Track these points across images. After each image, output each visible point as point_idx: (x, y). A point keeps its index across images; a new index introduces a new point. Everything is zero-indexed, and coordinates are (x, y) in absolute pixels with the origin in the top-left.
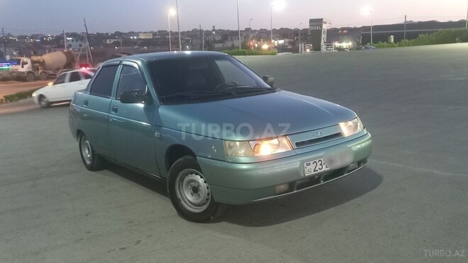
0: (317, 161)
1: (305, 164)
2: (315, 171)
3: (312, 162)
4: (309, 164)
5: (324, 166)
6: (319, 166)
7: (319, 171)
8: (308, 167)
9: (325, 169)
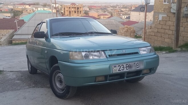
0: (121, 65)
1: (113, 66)
2: (119, 70)
3: (117, 66)
4: (116, 67)
5: (125, 69)
6: (122, 68)
7: (122, 71)
8: (115, 68)
9: (125, 70)
